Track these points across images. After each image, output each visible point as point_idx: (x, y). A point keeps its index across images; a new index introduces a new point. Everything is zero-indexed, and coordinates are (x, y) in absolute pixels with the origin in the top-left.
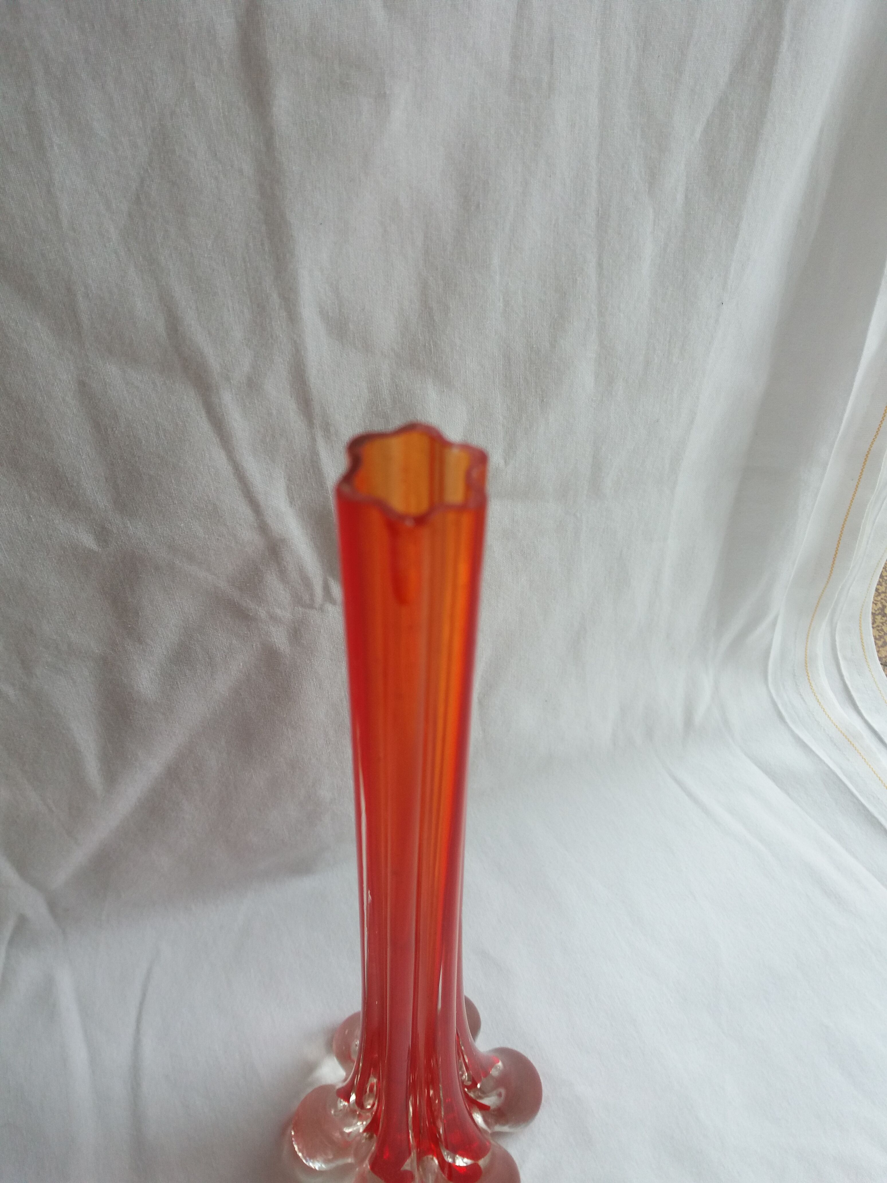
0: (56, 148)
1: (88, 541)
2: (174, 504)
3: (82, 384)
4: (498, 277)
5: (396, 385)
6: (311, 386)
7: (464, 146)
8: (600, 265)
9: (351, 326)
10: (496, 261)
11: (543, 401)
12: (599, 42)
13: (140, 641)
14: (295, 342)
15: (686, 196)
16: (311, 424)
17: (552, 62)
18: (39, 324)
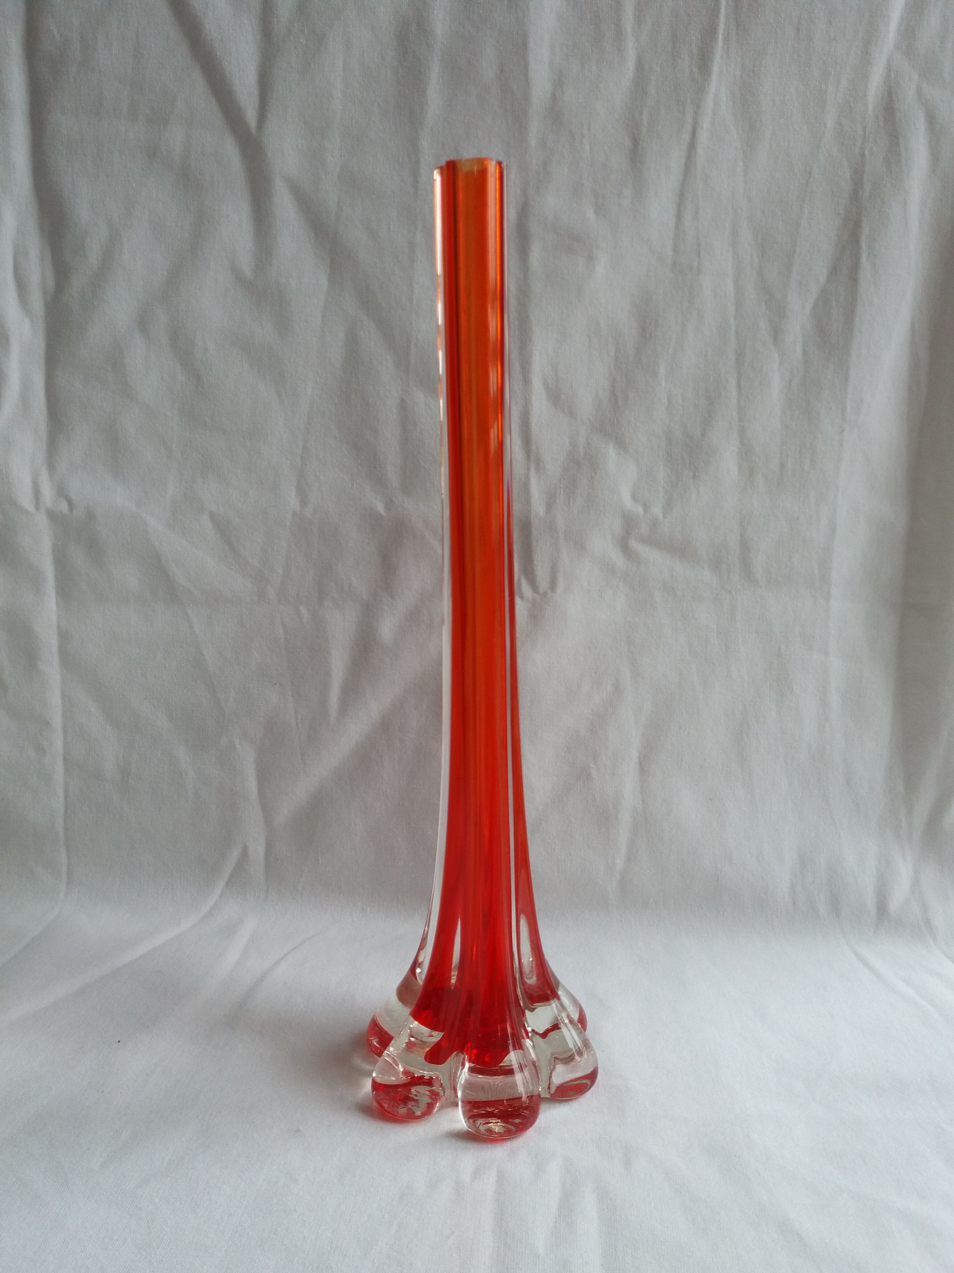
0: (419, 262)
1: (380, 507)
2: (434, 491)
3: (402, 400)
4: (663, 383)
5: (589, 444)
6: (532, 430)
7: (643, 298)
8: (739, 386)
9: (563, 396)
10: (662, 371)
11: (695, 475)
12: (731, 249)
13: (392, 596)
14: (526, 397)
15: (804, 350)
16: (528, 458)
17: (699, 256)
18: (389, 358)
